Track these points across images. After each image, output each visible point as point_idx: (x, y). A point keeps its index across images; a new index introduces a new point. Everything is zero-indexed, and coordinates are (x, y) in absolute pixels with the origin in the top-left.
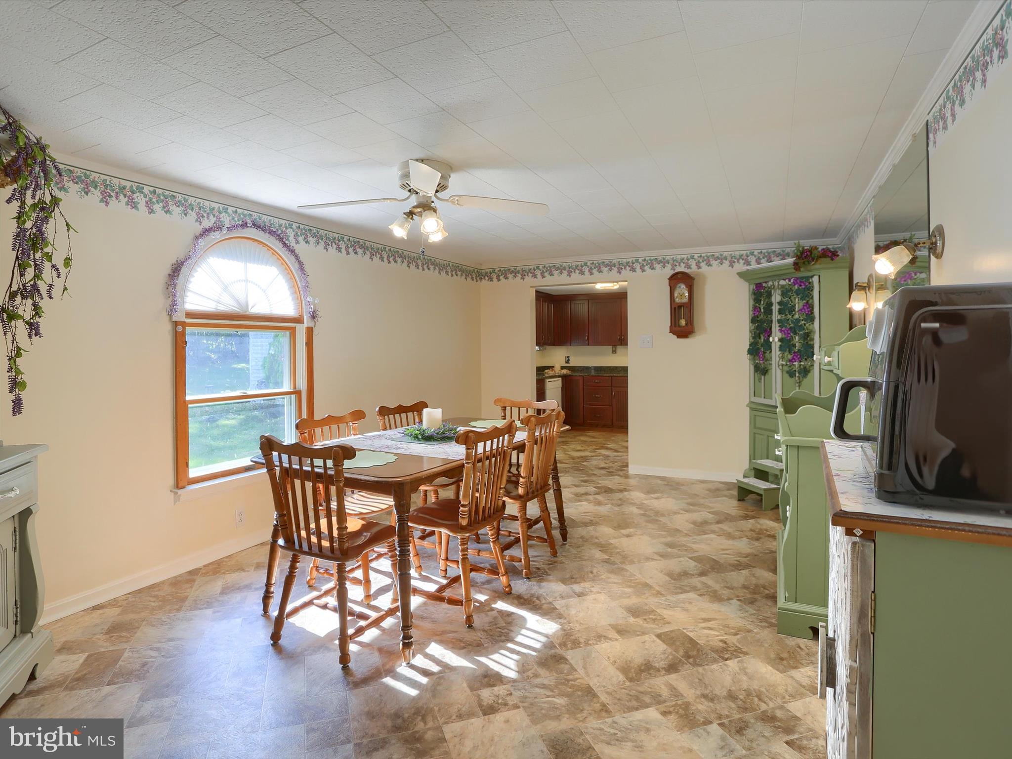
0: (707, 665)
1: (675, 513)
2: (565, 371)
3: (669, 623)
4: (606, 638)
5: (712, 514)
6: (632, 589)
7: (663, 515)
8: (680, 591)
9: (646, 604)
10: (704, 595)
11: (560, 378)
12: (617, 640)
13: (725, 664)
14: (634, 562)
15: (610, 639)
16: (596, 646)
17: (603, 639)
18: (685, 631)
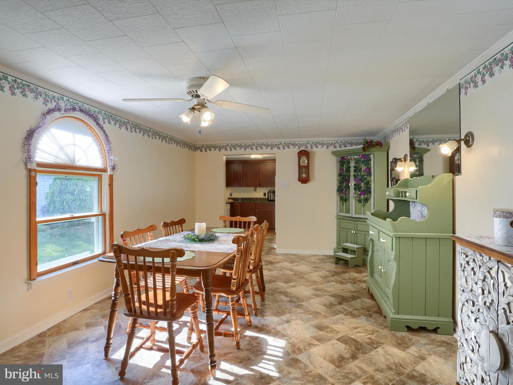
0: (369, 352)
1: (310, 273)
2: (231, 201)
3: (339, 332)
4: (313, 345)
5: (327, 272)
6: (311, 315)
7: (305, 274)
8: (335, 314)
9: (323, 323)
10: (347, 315)
11: (229, 204)
12: (319, 345)
13: (377, 351)
14: (304, 300)
15: (316, 345)
16: (311, 350)
17: (312, 346)
18: (349, 335)
